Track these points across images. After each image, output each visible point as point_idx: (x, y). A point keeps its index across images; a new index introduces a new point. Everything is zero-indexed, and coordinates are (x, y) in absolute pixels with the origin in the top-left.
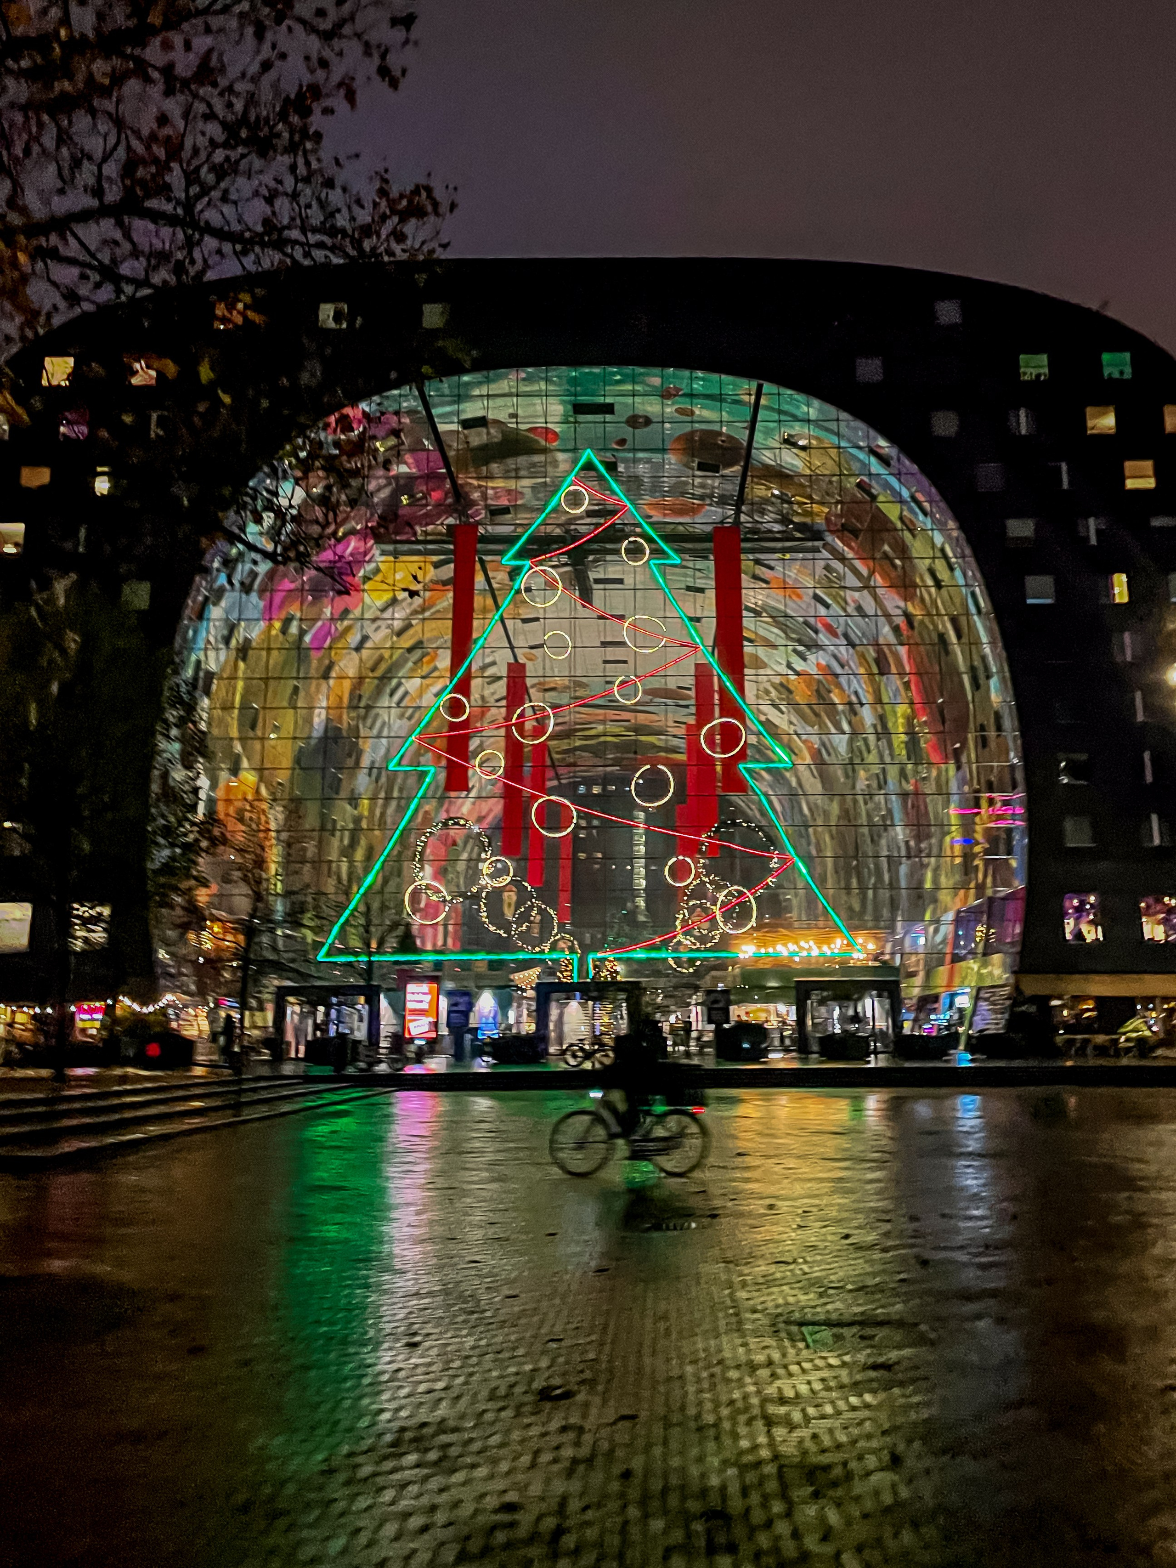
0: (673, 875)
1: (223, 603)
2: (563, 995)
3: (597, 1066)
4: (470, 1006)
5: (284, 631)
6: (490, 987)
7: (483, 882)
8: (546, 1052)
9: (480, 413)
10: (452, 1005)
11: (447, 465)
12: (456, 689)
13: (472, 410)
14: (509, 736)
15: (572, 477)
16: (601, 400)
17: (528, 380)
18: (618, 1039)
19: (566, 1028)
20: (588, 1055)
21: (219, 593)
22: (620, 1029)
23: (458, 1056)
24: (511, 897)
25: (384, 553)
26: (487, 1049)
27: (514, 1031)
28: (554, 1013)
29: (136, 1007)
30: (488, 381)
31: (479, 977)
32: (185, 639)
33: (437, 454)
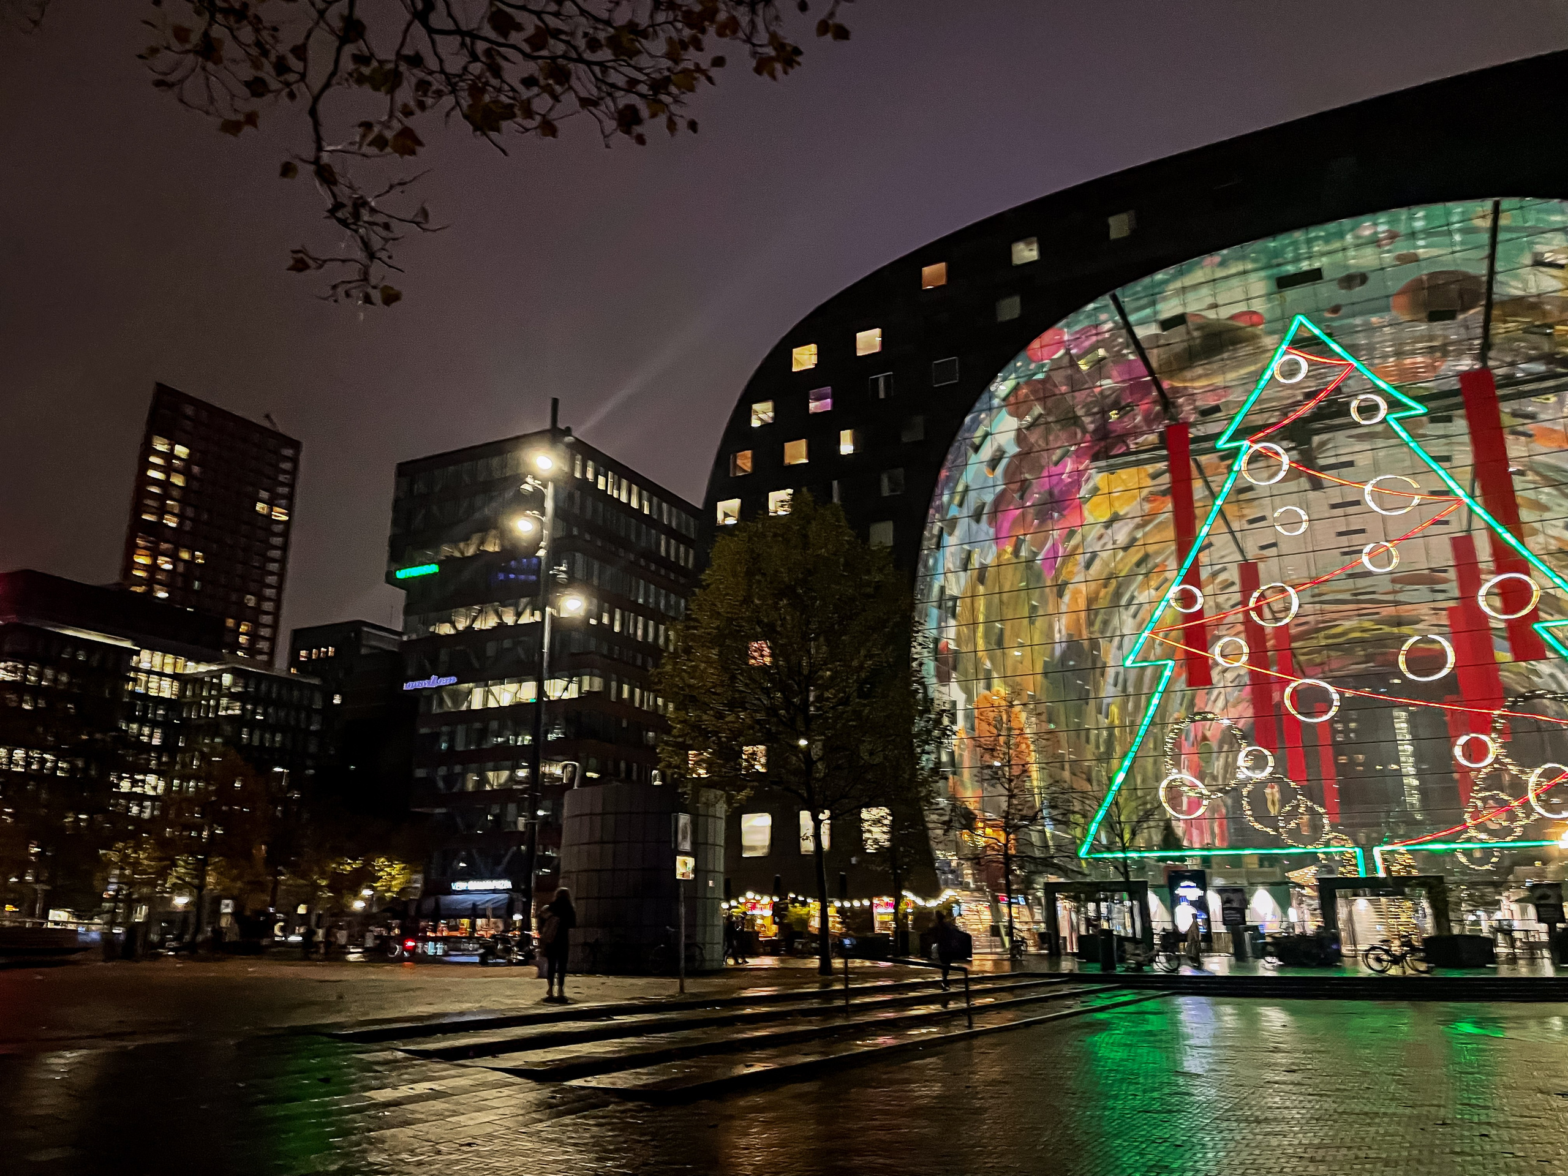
0: (1467, 755)
1: (957, 532)
2: (1349, 891)
3: (1410, 972)
4: (1245, 903)
5: (1016, 552)
6: (1263, 883)
7: (1240, 776)
8: (1339, 955)
9: (1178, 311)
10: (1225, 902)
11: (1151, 372)
12: (1185, 581)
13: (1169, 309)
14: (1248, 622)
15: (1284, 347)
16: (1305, 266)
17: (1223, 264)
18: (1426, 941)
19: (1358, 928)
20: (1396, 960)
21: (952, 524)
22: (1424, 930)
23: (1239, 955)
24: (1273, 793)
25: (1100, 470)
26: (1270, 948)
27: (1298, 931)
28: (1342, 912)
29: (920, 902)
30: (1181, 273)
31: (1250, 874)
32: (926, 566)
33: (1140, 363)
